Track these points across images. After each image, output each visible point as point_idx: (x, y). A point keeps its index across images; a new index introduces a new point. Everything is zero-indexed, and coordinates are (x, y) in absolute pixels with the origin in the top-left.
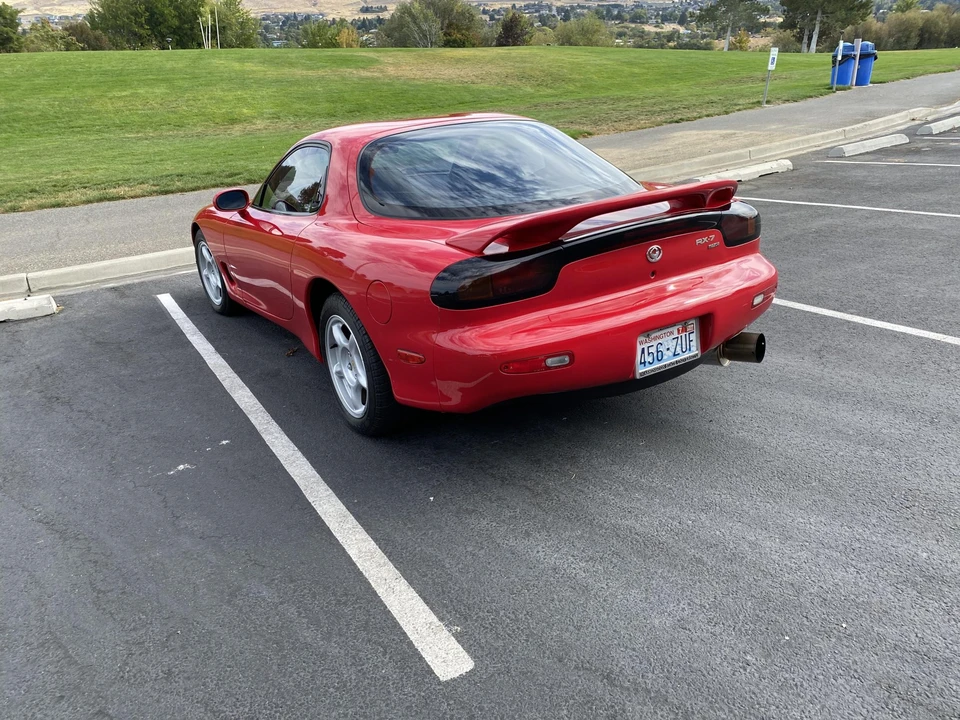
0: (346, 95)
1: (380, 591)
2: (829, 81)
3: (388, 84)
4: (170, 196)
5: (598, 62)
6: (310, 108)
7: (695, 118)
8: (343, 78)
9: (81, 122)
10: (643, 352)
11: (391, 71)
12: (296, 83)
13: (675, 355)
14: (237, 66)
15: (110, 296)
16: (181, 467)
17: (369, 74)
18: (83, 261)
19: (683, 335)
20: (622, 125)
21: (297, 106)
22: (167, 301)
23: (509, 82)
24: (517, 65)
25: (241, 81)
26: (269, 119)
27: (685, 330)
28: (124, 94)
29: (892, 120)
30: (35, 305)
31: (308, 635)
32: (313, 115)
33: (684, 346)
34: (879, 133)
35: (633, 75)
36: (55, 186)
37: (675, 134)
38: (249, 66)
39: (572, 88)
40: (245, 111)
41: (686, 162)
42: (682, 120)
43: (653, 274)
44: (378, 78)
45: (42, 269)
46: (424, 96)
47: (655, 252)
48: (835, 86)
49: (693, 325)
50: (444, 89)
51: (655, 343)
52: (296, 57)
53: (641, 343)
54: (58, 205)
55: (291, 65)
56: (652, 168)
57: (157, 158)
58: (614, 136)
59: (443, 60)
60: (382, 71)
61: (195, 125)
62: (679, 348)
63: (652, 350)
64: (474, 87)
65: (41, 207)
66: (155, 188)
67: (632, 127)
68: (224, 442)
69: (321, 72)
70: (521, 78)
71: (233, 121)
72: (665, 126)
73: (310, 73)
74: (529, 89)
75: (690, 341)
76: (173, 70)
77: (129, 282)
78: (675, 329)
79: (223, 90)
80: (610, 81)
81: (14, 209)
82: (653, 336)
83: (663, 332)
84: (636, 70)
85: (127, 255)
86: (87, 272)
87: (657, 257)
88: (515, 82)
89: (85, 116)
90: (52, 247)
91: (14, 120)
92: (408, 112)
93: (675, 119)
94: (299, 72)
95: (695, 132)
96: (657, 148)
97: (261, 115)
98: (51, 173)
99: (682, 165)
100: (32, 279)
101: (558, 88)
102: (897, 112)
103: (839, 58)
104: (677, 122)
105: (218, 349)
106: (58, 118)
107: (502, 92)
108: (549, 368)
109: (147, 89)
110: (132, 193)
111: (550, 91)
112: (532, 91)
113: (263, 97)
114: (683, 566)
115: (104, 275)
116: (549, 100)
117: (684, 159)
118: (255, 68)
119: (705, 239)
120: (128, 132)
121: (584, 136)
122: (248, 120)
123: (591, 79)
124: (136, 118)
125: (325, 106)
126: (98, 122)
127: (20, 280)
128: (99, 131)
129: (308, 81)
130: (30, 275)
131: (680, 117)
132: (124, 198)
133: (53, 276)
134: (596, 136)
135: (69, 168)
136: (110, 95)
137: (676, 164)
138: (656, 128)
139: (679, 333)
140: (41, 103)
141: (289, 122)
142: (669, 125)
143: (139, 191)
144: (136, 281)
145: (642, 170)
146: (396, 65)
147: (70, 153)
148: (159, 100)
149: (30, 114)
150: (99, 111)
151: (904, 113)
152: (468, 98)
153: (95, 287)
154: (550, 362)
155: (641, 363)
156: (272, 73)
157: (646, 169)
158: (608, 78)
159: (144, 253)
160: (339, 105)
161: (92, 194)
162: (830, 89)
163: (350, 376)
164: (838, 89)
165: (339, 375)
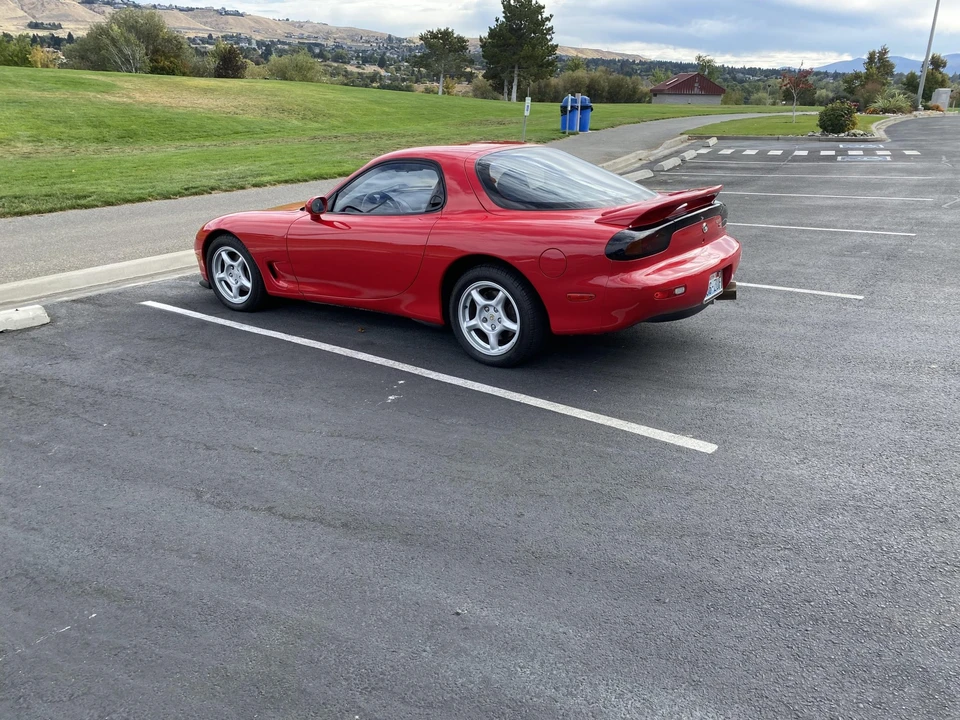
0: (106, 120)
2: (559, 127)
3: (146, 111)
4: (26, 217)
5: (349, 100)
6: (73, 132)
8: (92, 103)
11: (140, 97)
12: (37, 104)
13: (715, 290)
17: (118, 99)
19: (717, 279)
21: (55, 129)
23: (272, 114)
24: (270, 98)
26: (29, 141)
27: (718, 276)
29: (628, 159)
32: (80, 140)
33: (718, 285)
34: (625, 169)
35: (384, 113)
39: (336, 123)
44: (131, 104)
46: (195, 125)
48: (567, 131)
49: (721, 273)
50: (211, 118)
55: (15, 84)
59: (188, 89)
60: (129, 97)
62: (716, 287)
64: (239, 117)
70: (281, 111)
73: (46, 94)
74: (296, 122)
75: (720, 283)
84: (387, 109)
88: (277, 115)
94: (35, 95)
97: (17, 138)
101: (323, 122)
102: (628, 153)
103: (569, 108)
105: (287, 333)
107: (271, 124)
108: (676, 295)
111: (316, 125)
112: (300, 124)
113: (8, 118)
116: (323, 133)
125: (87, 131)
129: (52, 103)
146: (140, 90)
151: (633, 154)
152: (240, 128)
154: (676, 290)
160: (104, 130)
162: (564, 133)
163: (486, 327)
164: (570, 134)
165: (470, 329)
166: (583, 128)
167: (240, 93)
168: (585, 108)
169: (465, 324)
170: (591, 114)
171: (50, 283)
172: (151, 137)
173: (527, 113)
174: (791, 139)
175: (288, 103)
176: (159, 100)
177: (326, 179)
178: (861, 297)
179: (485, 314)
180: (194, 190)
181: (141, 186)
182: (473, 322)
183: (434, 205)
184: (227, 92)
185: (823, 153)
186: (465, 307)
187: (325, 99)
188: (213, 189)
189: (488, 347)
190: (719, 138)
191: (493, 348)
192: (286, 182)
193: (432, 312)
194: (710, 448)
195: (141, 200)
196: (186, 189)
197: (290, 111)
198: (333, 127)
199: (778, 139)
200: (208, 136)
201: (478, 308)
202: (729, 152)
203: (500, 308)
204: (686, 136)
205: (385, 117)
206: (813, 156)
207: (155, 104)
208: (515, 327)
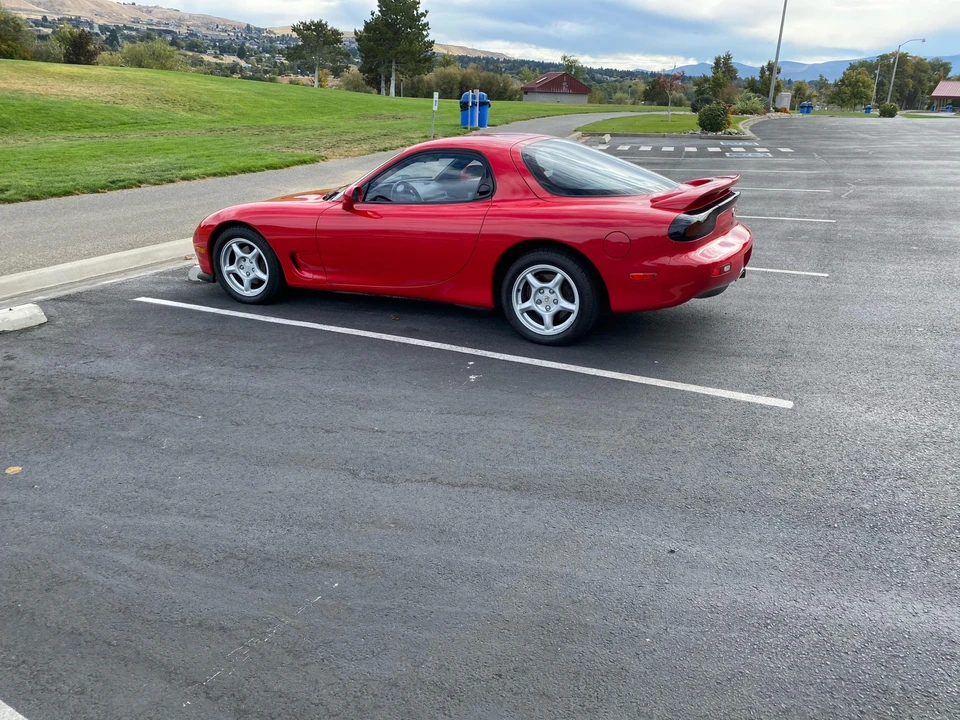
2: (462, 122)
5: (233, 91)
16: (472, 377)
23: (155, 105)
24: (148, 87)
68: (471, 363)
70: (165, 101)
74: (185, 114)
88: (163, 106)
101: (213, 114)
103: (470, 104)
105: (321, 323)
107: (158, 115)
112: (189, 115)
116: (217, 125)
121: (323, 160)
162: (466, 128)
163: (540, 309)
164: (472, 129)
165: (523, 311)
166: (482, 124)
167: (112, 81)
168: (483, 104)
169: (519, 306)
170: (489, 111)
171: (21, 281)
172: (28, 127)
173: (435, 108)
174: (676, 137)
175: (168, 92)
176: (23, 87)
177: (254, 172)
178: (826, 275)
179: (540, 296)
180: (121, 184)
181: (60, 178)
182: (527, 304)
183: (482, 193)
184: (97, 80)
185: (710, 149)
186: (518, 290)
187: (207, 90)
188: (140, 182)
189: (542, 327)
190: (612, 135)
191: (548, 328)
192: (215, 175)
193: (483, 297)
194: (789, 404)
195: (67, 193)
196: (113, 182)
197: (174, 102)
198: (226, 120)
199: (664, 136)
200: (92, 127)
201: (533, 291)
202: (626, 148)
203: (557, 290)
204: (579, 133)
205: (274, 109)
206: (702, 152)
207: (21, 92)
208: (574, 307)
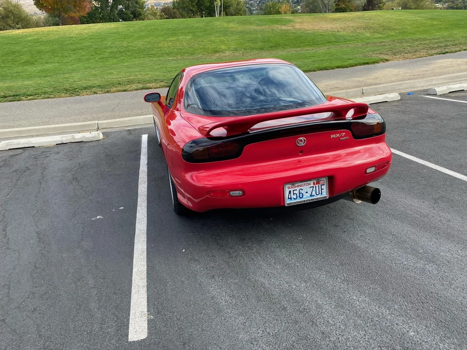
0: (271, 39)
1: (133, 291)
3: (294, 33)
5: (414, 18)
6: (252, 45)
7: (456, 52)
8: (273, 30)
9: (153, 52)
10: (290, 192)
11: (298, 26)
12: (250, 33)
13: (311, 196)
14: (226, 25)
15: (125, 133)
16: (99, 217)
17: (286, 28)
18: (122, 117)
19: (317, 186)
20: (409, 55)
21: (247, 44)
22: (145, 138)
23: (358, 31)
25: (225, 32)
26: (232, 51)
27: (318, 183)
28: (173, 39)
30: (93, 135)
31: (93, 305)
32: (252, 49)
33: (317, 191)
36: (128, 82)
37: (438, 61)
38: (231, 25)
39: (393, 33)
40: (222, 47)
41: (434, 78)
42: (447, 52)
43: (301, 152)
44: (290, 30)
45: (105, 120)
46: (311, 39)
47: (302, 141)
49: (324, 181)
50: (321, 35)
51: (298, 189)
52: (254, 20)
53: (289, 188)
54: (125, 91)
55: (251, 24)
56: (412, 81)
57: (174, 70)
58: (401, 61)
60: (293, 26)
61: (199, 54)
62: (314, 193)
63: (297, 192)
64: (338, 34)
65: (119, 91)
66: (166, 84)
67: (414, 57)
68: (121, 208)
69: (263, 27)
70: (365, 29)
71: (216, 52)
72: (435, 56)
74: (368, 35)
75: (322, 189)
76: (197, 28)
77: (137, 128)
78: (312, 182)
79: (216, 37)
80: (417, 29)
81: (108, 92)
82: (296, 185)
83: (303, 183)
84: (435, 23)
85: (140, 115)
86: (122, 122)
87: (302, 144)
88: (361, 31)
89: (155, 50)
90: (113, 110)
91: (128, 52)
92: (300, 47)
93: (444, 52)
94: (253, 27)
95: (451, 60)
96: (422, 69)
97: (229, 49)
98: (130, 76)
99: (432, 80)
100: (100, 124)
101: (385, 33)
104: (443, 54)
105: (148, 164)
106: (144, 50)
107: (353, 36)
108: (232, 196)
109: (184, 37)
110: (155, 86)
111: (379, 35)
113: (232, 40)
114: (274, 310)
115: (128, 123)
117: (435, 76)
118: (233, 26)
119: (338, 135)
120: (171, 57)
121: (384, 62)
122: (223, 51)
123: (406, 28)
124: (175, 50)
125: (260, 44)
126: (160, 52)
127: (95, 124)
128: (159, 56)
129: (256, 32)
130: (100, 122)
131: (446, 50)
132: (151, 88)
133: (107, 123)
134: (390, 62)
135: (137, 73)
136: (168, 39)
137: (428, 79)
138: (429, 57)
139: (314, 184)
140: (140, 44)
141: (241, 52)
142: (438, 56)
143: (158, 85)
144: (140, 127)
145: (406, 82)
146: (302, 23)
147: (142, 67)
148: (187, 42)
149: (135, 48)
150: (161, 47)
152: (333, 39)
153: (122, 129)
154: (232, 193)
155: (289, 198)
156: (240, 28)
157: (408, 81)
158: (416, 28)
159: (147, 115)
160: (266, 44)
161: (140, 86)
172: (285, 46)
205: (429, 28)
